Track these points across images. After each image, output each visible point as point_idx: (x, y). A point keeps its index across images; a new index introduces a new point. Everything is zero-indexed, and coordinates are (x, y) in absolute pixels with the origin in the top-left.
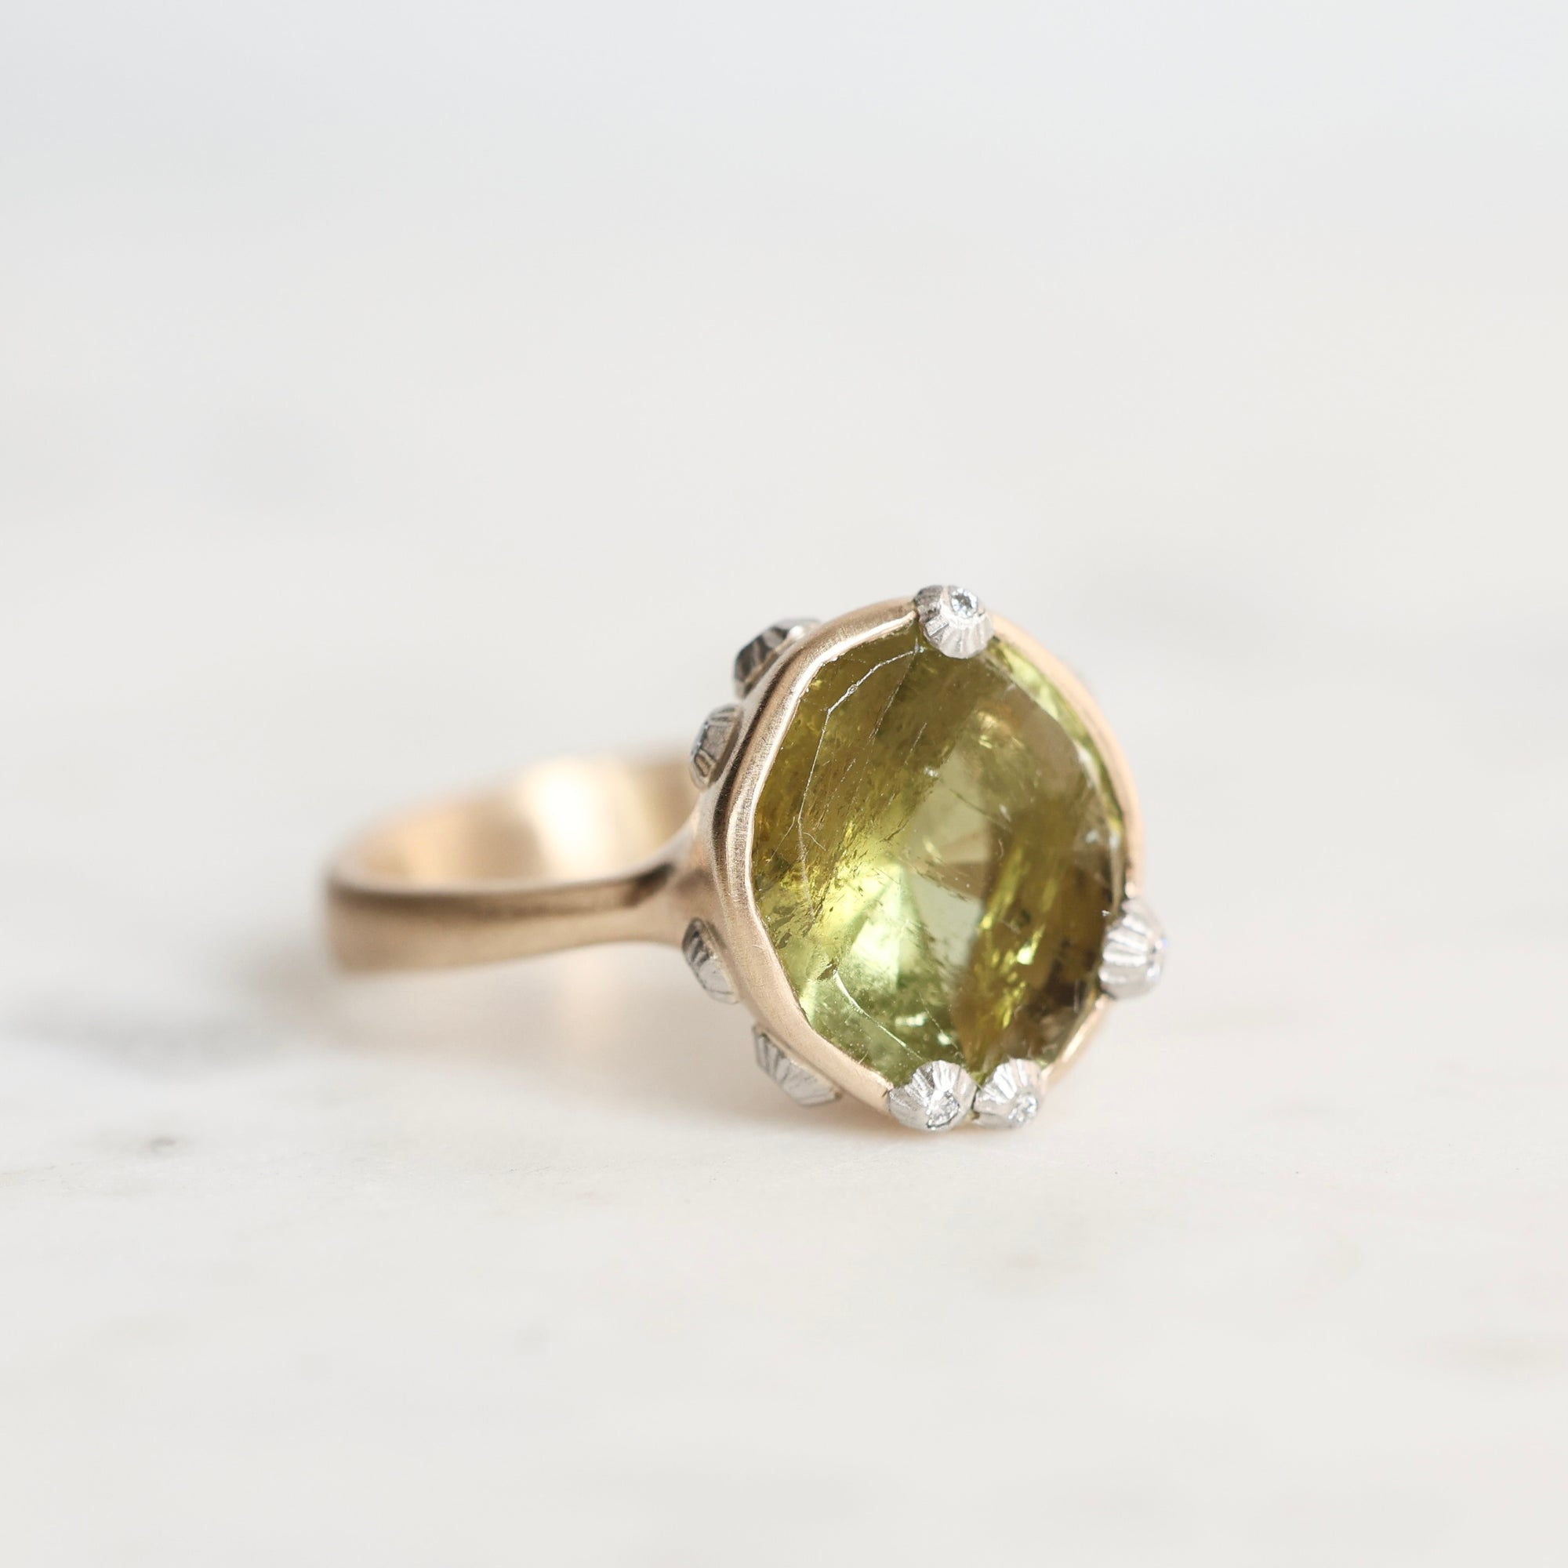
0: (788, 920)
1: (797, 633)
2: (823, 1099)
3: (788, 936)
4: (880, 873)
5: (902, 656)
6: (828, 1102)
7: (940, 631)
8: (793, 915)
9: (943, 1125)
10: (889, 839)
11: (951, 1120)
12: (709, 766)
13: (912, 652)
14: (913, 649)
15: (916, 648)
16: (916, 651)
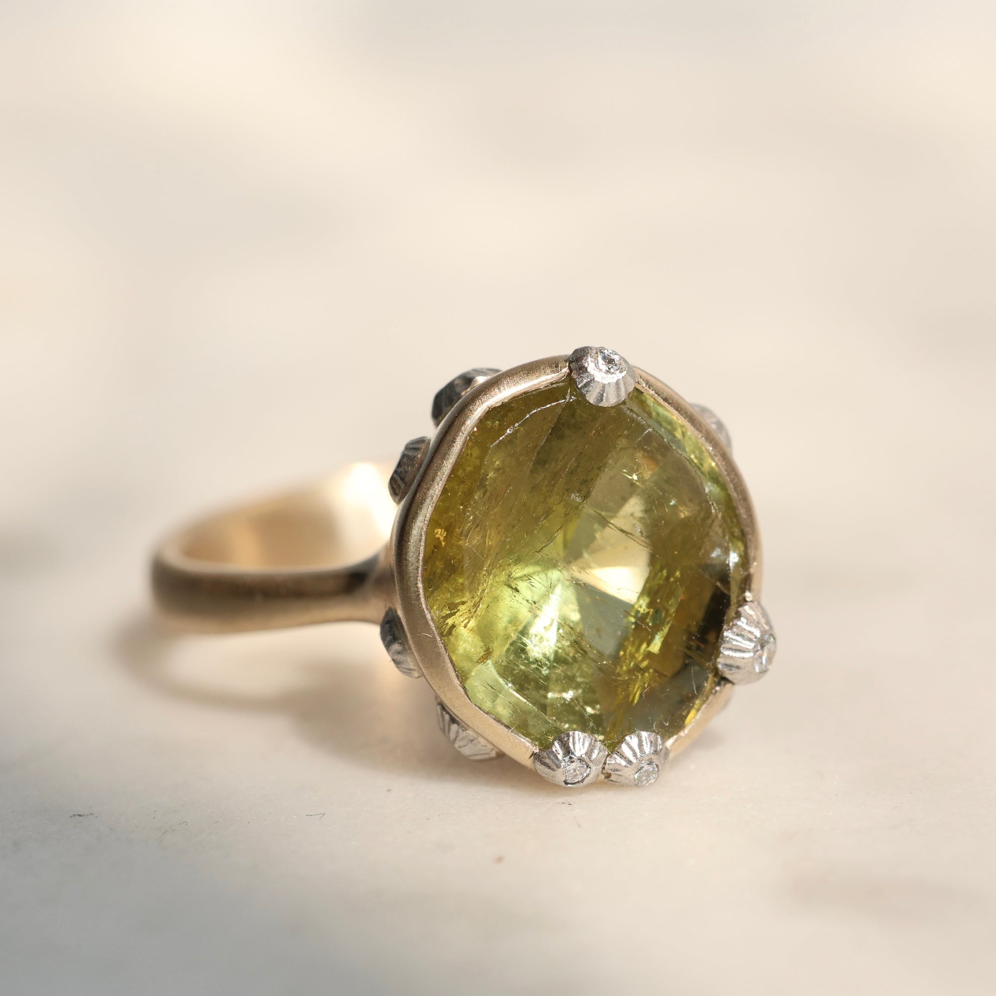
0: (454, 614)
1: (481, 380)
2: (486, 756)
3: (453, 626)
4: (531, 578)
5: (555, 403)
6: (491, 759)
7: (587, 385)
8: (459, 610)
9: (578, 782)
10: (539, 551)
11: (584, 779)
12: (399, 487)
13: (564, 401)
14: (565, 398)
15: (568, 397)
16: (567, 400)
